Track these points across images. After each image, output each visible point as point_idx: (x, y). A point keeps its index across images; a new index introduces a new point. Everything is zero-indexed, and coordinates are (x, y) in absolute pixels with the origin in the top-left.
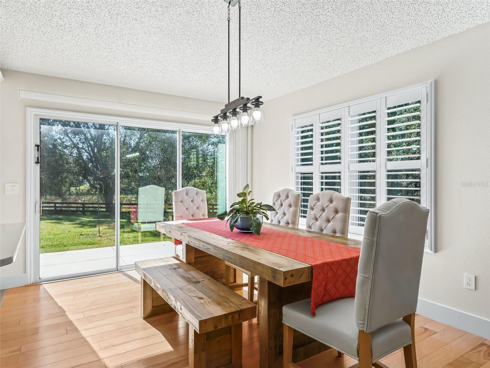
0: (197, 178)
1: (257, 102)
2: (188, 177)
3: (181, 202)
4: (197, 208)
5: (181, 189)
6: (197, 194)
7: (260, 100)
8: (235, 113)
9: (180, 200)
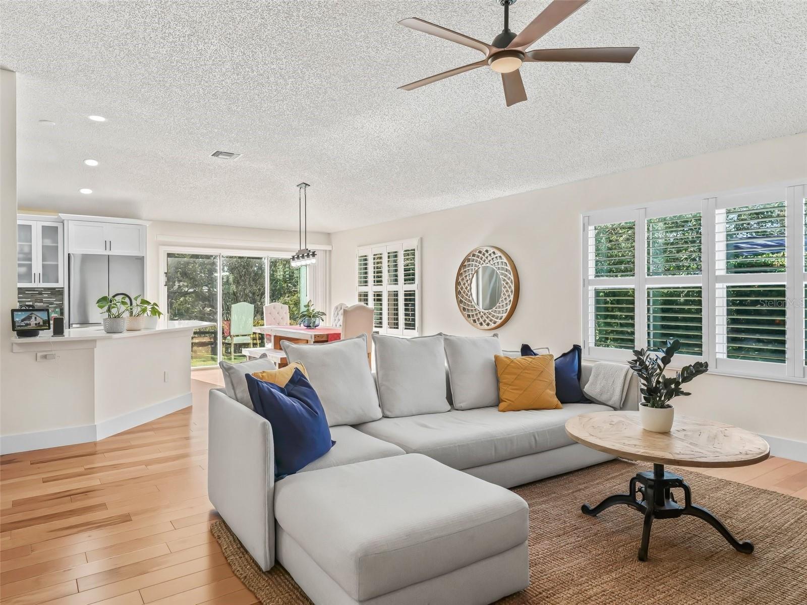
0: (287, 295)
1: (314, 255)
2: (274, 297)
3: (270, 313)
4: (282, 318)
5: (269, 305)
6: (281, 308)
7: (315, 253)
8: (303, 257)
9: (269, 312)
